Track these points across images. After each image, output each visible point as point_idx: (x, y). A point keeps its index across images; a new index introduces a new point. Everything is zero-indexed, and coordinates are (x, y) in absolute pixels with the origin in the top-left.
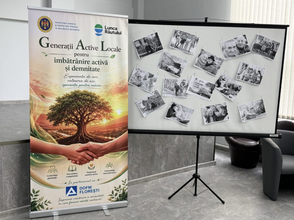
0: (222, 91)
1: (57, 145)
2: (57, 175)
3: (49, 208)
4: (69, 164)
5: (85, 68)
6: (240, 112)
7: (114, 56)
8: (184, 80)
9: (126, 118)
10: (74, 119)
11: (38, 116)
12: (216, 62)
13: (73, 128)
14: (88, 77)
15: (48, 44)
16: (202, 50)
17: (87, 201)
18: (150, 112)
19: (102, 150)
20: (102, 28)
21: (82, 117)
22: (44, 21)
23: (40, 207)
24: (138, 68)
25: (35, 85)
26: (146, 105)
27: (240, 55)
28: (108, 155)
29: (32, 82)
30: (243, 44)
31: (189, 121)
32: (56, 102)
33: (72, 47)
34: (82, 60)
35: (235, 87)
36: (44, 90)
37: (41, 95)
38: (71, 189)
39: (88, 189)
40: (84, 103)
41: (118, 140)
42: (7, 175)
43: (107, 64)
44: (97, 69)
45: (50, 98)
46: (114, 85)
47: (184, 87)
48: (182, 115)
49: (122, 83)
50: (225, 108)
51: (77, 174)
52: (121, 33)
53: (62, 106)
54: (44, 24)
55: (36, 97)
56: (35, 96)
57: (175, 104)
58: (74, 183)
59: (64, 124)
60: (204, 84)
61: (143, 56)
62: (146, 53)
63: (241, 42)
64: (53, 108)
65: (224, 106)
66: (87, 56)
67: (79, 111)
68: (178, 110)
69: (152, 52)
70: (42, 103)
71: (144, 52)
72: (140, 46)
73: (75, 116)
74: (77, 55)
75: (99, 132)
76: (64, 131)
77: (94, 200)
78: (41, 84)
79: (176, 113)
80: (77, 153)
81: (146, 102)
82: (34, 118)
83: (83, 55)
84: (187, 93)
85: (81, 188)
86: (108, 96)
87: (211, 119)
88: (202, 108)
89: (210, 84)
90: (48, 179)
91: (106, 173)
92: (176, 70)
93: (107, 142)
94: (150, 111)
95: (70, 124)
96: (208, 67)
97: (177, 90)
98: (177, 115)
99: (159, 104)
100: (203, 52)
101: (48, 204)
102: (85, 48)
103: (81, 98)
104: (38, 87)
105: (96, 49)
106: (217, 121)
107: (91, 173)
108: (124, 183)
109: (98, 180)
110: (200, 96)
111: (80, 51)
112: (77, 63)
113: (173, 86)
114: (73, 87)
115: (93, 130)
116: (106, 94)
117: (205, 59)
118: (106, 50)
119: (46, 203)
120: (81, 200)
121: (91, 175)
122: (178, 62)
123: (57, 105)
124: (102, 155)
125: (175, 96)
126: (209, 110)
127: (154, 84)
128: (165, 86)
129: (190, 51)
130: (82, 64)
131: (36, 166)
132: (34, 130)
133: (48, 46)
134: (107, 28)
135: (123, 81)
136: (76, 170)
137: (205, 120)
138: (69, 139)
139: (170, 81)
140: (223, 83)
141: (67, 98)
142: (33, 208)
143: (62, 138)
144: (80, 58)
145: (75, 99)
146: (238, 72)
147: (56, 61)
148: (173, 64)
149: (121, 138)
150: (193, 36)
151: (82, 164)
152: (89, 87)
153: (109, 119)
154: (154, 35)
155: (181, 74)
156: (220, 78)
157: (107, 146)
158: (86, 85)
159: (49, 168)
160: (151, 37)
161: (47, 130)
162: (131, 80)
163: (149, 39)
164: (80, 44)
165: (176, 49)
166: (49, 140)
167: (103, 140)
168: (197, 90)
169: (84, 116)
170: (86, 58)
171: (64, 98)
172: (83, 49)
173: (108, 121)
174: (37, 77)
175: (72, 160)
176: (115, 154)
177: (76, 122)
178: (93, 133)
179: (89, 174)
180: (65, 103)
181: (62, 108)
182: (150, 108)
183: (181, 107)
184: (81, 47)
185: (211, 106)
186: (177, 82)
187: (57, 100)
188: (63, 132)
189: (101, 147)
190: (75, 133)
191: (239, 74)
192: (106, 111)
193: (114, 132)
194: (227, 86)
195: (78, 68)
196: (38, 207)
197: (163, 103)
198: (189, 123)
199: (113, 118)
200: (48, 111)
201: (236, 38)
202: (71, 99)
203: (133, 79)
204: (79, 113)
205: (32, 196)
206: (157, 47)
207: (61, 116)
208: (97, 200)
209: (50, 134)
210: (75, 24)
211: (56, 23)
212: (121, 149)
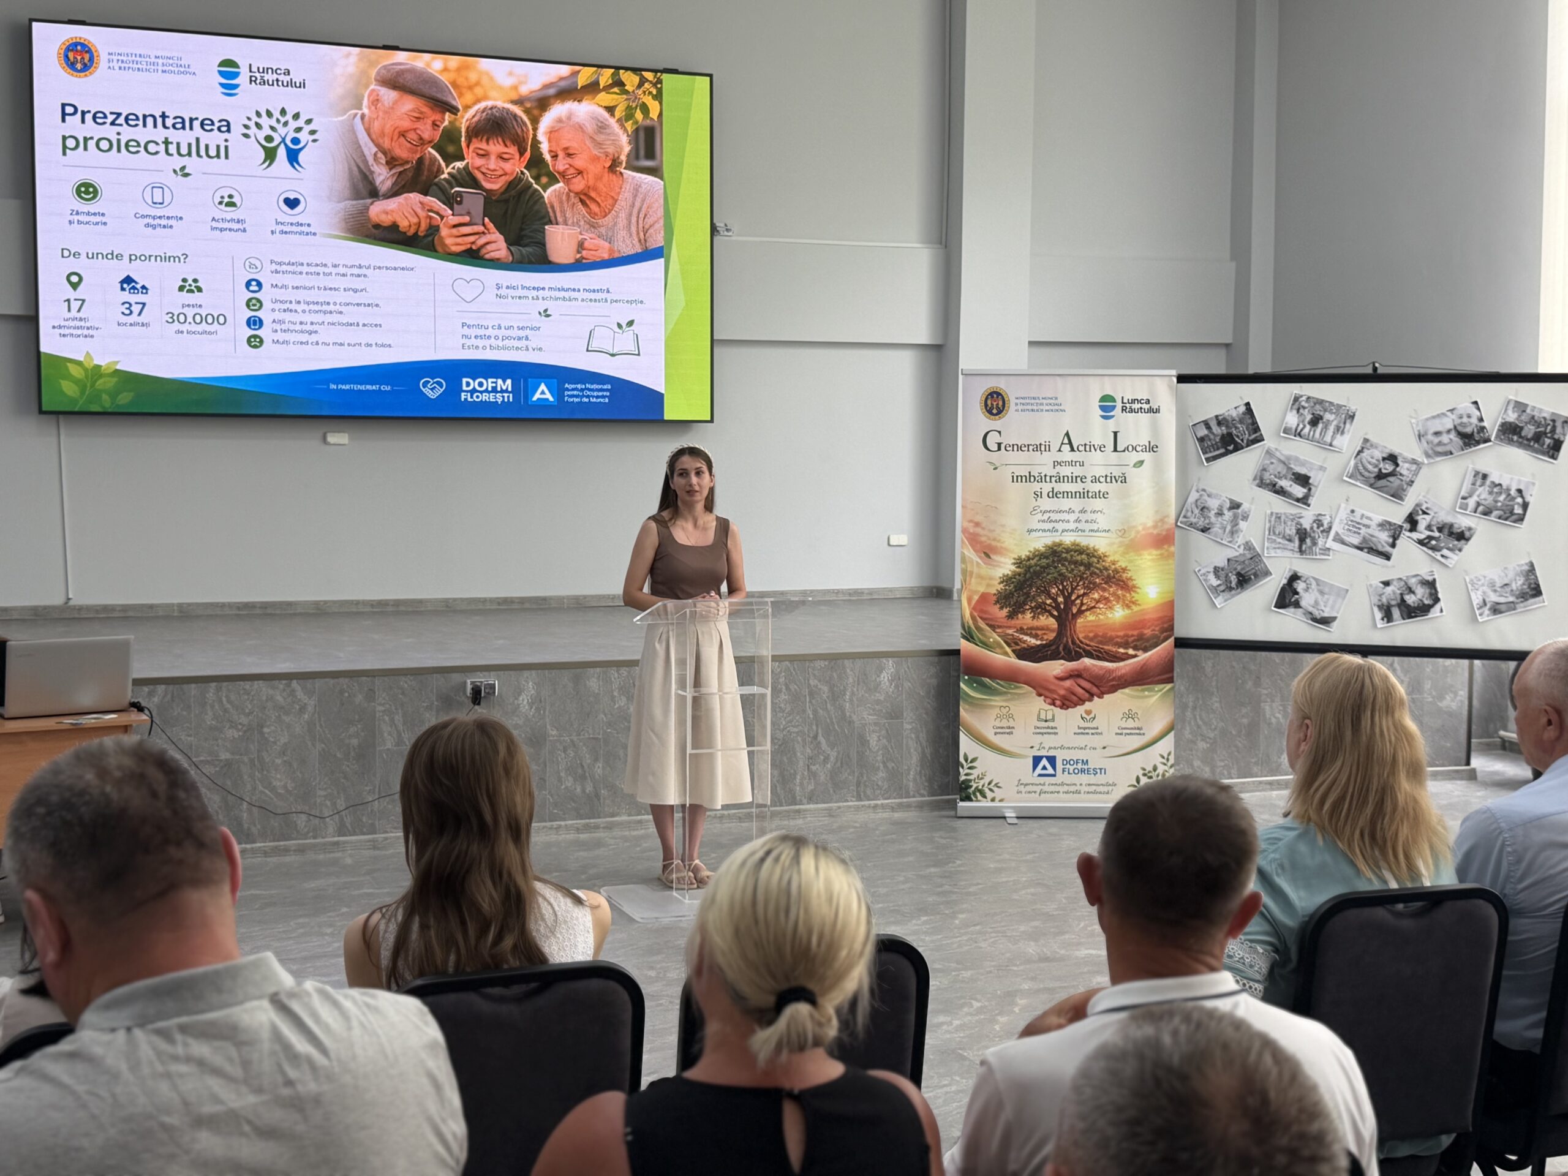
0: (1421, 542)
1: (1014, 660)
2: (1013, 728)
3: (997, 799)
4: (1039, 704)
5: (1076, 493)
6: (1473, 595)
7: (1142, 462)
8: (1320, 515)
9: (1170, 605)
10: (1049, 605)
11: (976, 598)
12: (1404, 468)
13: (1047, 626)
14: (1081, 512)
15: (999, 445)
16: (1366, 441)
17: (1080, 793)
18: (1233, 596)
19: (1114, 679)
20: (1114, 401)
21: (1069, 602)
22: (992, 397)
23: (978, 794)
24: (1201, 487)
25: (971, 531)
26: (1223, 578)
27: (1466, 451)
28: (1127, 691)
29: (966, 524)
30: (1471, 424)
31: (1334, 619)
32: (1013, 568)
33: (1048, 448)
34: (1070, 475)
35: (1456, 530)
36: (989, 542)
37: (985, 553)
38: (1044, 762)
39: (1080, 766)
40: (1073, 570)
41: (1150, 657)
42: (912, 723)
43: (1125, 482)
44: (1102, 494)
45: (1002, 559)
46: (1140, 528)
47: (1322, 532)
48: (1316, 603)
49: (1159, 524)
50: (1431, 585)
51: (1056, 728)
52: (1158, 411)
53: (1025, 575)
54: (992, 404)
55: (972, 556)
57: (1299, 574)
58: (1050, 748)
59: (1029, 615)
60: (1373, 524)
61: (1215, 458)
62: (1222, 451)
63: (1465, 420)
64: (1006, 580)
65: (1430, 578)
66: (1081, 464)
67: (1061, 587)
68: (1307, 590)
69: (1238, 448)
70: (985, 570)
71: (1218, 449)
72: (1207, 436)
73: (1052, 598)
74: (1059, 464)
75: (1104, 636)
76: (1029, 632)
77: (1095, 792)
78: (983, 529)
79: (1301, 597)
80: (1057, 682)
81: (1223, 569)
82: (969, 600)
83: (1071, 463)
84: (1327, 546)
85: (1065, 762)
86: (1127, 553)
87: (1396, 613)
88: (1371, 585)
89: (1390, 523)
90: (996, 734)
91: (1121, 734)
92: (1299, 491)
93: (1123, 660)
94: (1233, 592)
95: (1041, 617)
96: (1383, 482)
97: (1302, 540)
98: (1303, 603)
99: (1256, 575)
100: (1368, 444)
101: (995, 789)
102: (1076, 449)
103: (1066, 559)
104: (978, 535)
105: (1101, 448)
106: (1410, 617)
107: (1087, 731)
108: (1165, 761)
109: (1104, 748)
110: (1363, 555)
111: (1067, 455)
112: (1059, 480)
113: (1291, 531)
114: (1048, 534)
115: (1090, 632)
116: (1122, 549)
117: (1374, 461)
118: (1124, 451)
119: (991, 786)
120: (1066, 788)
121: (1088, 734)
122: (1303, 471)
123: (1015, 574)
124: (1113, 689)
125: (1298, 555)
126: (1389, 589)
127: (1243, 525)
128: (1272, 530)
129: (1334, 443)
130: (1070, 484)
131: (971, 704)
132: (969, 627)
133: (999, 449)
134: (1125, 401)
135: (1162, 520)
136: (1053, 720)
137: (1378, 615)
138: (1040, 650)
139: (1283, 518)
140: (1423, 521)
141: (1037, 558)
142: (964, 795)
143: (1025, 646)
144: (1066, 471)
145: (1053, 561)
146: (1463, 493)
147: (1016, 479)
148: (1290, 476)
149: (1157, 652)
150: (1339, 407)
151: (1068, 708)
152: (1083, 534)
153: (1128, 607)
154: (1243, 409)
155: (1312, 501)
156: (1414, 509)
157: (1123, 671)
158: (1077, 530)
159: (997, 710)
160: (1234, 414)
161: (993, 627)
162: (1185, 517)
163: (1229, 419)
164: (1066, 441)
165: (1298, 438)
166: (998, 650)
167: (1115, 657)
168: (1356, 541)
169: (1073, 598)
170: (1078, 471)
171: (1029, 559)
172: (1072, 450)
173: (1127, 612)
174: (977, 514)
175: (1046, 697)
176: (1143, 690)
177: (1056, 613)
178: (1091, 640)
179: (1082, 732)
180: (1031, 570)
181: (1025, 581)
182: (1233, 585)
183: (1314, 583)
184: (1068, 446)
185: (1393, 580)
186: (1301, 520)
187: (1015, 564)
188: (1027, 634)
189: (1110, 671)
190: (1052, 636)
191: (1464, 498)
192: (1122, 588)
193: (1141, 637)
194: (1435, 528)
195: (1060, 493)
196: (974, 793)
197: (1267, 573)
198: (1335, 624)
199: (1139, 605)
200: (996, 587)
201: (1452, 411)
202: (1044, 562)
203: (1189, 514)
204: (1062, 592)
205: (963, 767)
206: (1250, 435)
207: (1022, 598)
208: (1100, 793)
209: (999, 636)
210: (1056, 398)
211: (1017, 398)
212: (1157, 679)
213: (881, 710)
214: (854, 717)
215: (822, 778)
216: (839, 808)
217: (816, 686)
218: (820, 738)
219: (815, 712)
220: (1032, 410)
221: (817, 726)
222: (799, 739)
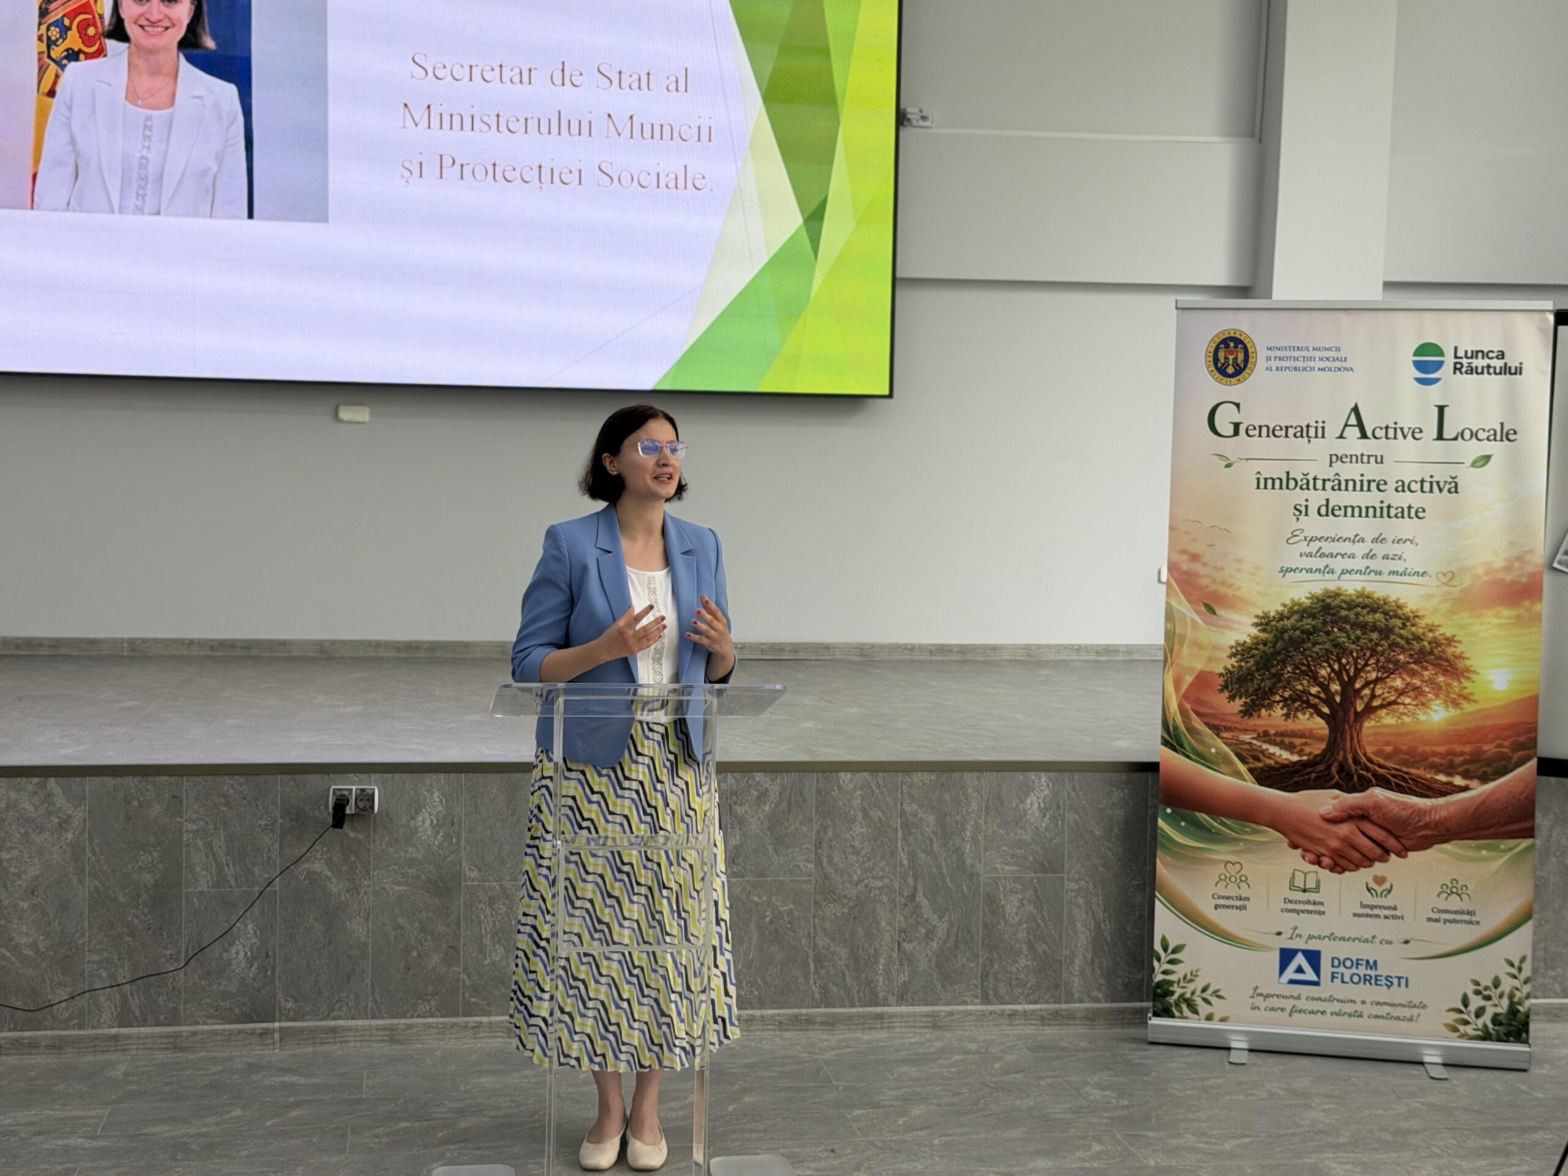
1: (1250, 786)
2: (1247, 899)
3: (1217, 1017)
4: (1294, 861)
5: (1367, 508)
7: (1487, 458)
9: (1531, 704)
10: (1315, 696)
11: (1189, 679)
13: (1311, 730)
14: (1375, 540)
15: (1237, 426)
17: (1361, 1016)
19: (1426, 826)
20: (1442, 354)
21: (1348, 688)
22: (1227, 346)
23: (1184, 1007)
25: (1185, 567)
28: (1448, 847)
29: (1177, 557)
32: (1255, 631)
33: (1321, 432)
34: (1358, 478)
36: (1213, 587)
37: (1206, 605)
38: (1300, 960)
39: (1362, 970)
40: (1358, 638)
41: (1493, 792)
42: (1079, 879)
43: (1456, 492)
44: (1413, 511)
45: (1235, 617)
46: (1481, 570)
49: (1516, 565)
51: (1322, 904)
52: (1519, 371)
53: (1274, 646)
54: (1226, 358)
55: (1184, 610)
56: (1184, 607)
58: (1310, 937)
59: (1279, 711)
64: (1242, 651)
66: (1379, 460)
67: (1336, 667)
70: (1207, 634)
73: (1320, 685)
74: (1340, 459)
75: (1411, 752)
76: (1278, 739)
77: (1388, 1017)
78: (1205, 565)
80: (1326, 826)
82: (1177, 684)
83: (1360, 459)
85: (1336, 963)
86: (1453, 613)
90: (1216, 907)
91: (1437, 920)
93: (1443, 794)
95: (1300, 715)
101: (1213, 1000)
102: (1369, 434)
103: (1346, 620)
104: (1196, 575)
105: (1415, 434)
107: (1376, 911)
108: (1514, 971)
109: (1407, 942)
111: (1353, 443)
112: (1337, 487)
114: (1317, 576)
115: (1388, 744)
116: (1446, 606)
118: (1456, 439)
119: (1206, 995)
120: (1336, 1007)
121: (1378, 916)
123: (1257, 642)
124: (1425, 844)
130: (1358, 493)
131: (1177, 856)
132: (1176, 728)
133: (1236, 433)
134: (1461, 353)
135: (1520, 558)
136: (1317, 889)
138: (1297, 772)
141: (1296, 617)
142: (1159, 1006)
143: (1272, 762)
144: (1350, 471)
145: (1325, 623)
147: (1263, 483)
149: (1505, 784)
151: (1343, 870)
152: (1378, 578)
153: (1456, 704)
157: (1443, 814)
158: (1368, 571)
159: (1220, 868)
161: (1216, 729)
164: (1353, 420)
166: (1224, 768)
167: (1429, 788)
169: (1358, 685)
170: (1372, 471)
171: (1281, 617)
172: (1364, 436)
173: (1453, 712)
174: (1195, 539)
175: (1305, 850)
176: (1479, 848)
177: (1326, 710)
178: (1388, 757)
179: (1368, 912)
180: (1286, 636)
181: (1275, 654)
184: (1357, 429)
187: (1256, 625)
188: (1274, 743)
189: (1420, 812)
190: (1318, 748)
192: (1445, 672)
193: (1476, 757)
195: (1340, 509)
196: (1177, 1004)
199: (1475, 701)
200: (1223, 663)
202: (1307, 624)
204: (1339, 675)
205: (1159, 960)
207: (1268, 683)
208: (1398, 1018)
209: (1226, 744)
210: (1338, 349)
211: (1269, 349)
212: (1504, 829)
213: (1026, 858)
214: (980, 868)
215: (923, 965)
216: (951, 1014)
217: (915, 815)
218: (920, 898)
219: (912, 856)
220: (1296, 369)
221: (916, 879)
222: (885, 898)
